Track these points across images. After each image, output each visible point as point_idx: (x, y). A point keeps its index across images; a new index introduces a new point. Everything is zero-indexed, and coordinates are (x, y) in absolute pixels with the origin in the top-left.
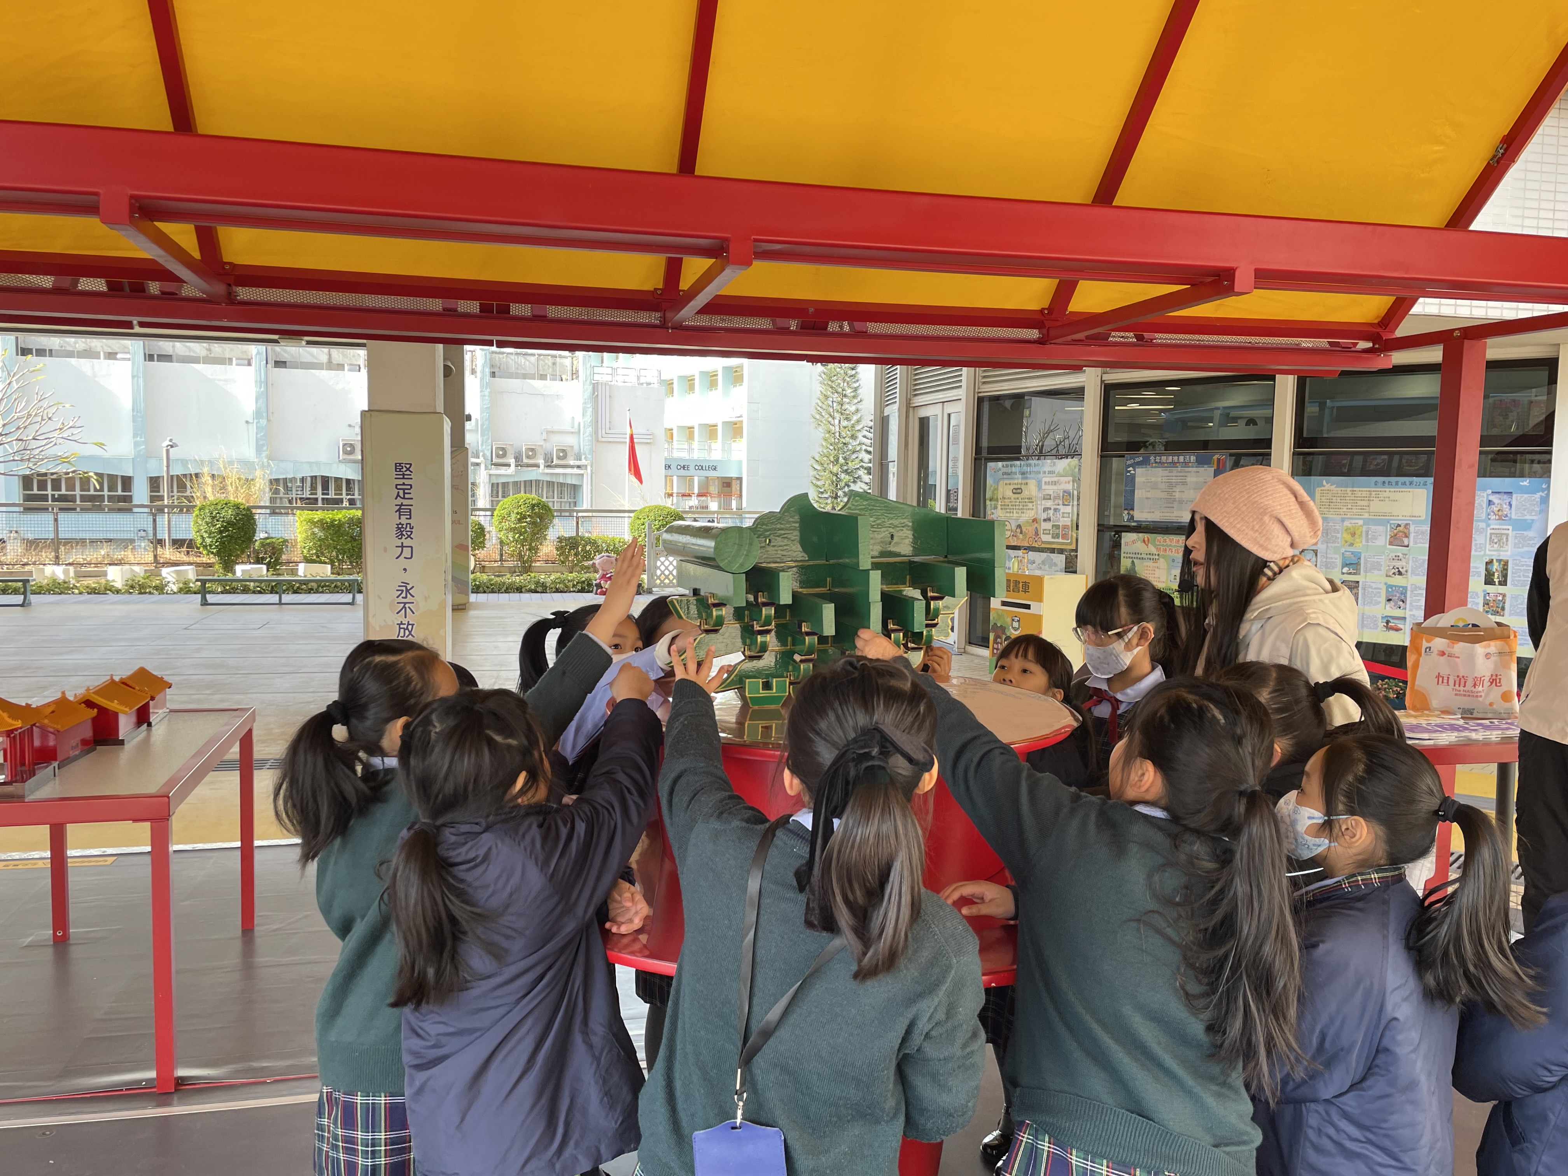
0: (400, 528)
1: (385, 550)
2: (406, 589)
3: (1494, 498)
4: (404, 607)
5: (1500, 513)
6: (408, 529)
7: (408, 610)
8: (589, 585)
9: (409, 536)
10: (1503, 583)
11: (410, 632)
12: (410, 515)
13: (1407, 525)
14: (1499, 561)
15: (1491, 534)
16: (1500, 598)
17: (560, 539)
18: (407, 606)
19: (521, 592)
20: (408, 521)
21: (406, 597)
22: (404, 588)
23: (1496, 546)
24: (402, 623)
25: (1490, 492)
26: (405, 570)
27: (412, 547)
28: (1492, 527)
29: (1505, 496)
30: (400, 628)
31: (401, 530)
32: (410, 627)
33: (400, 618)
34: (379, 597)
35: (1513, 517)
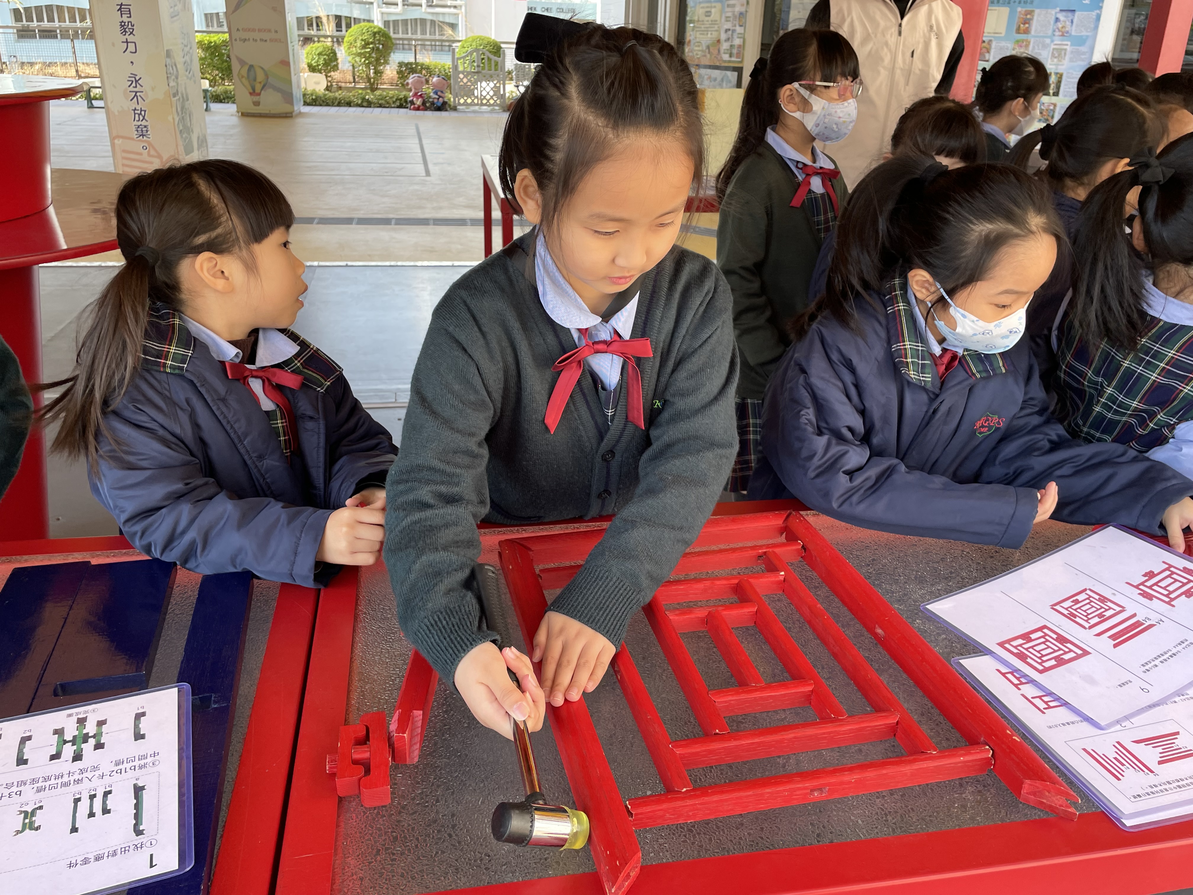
0: (122, 25)
1: (113, 45)
2: (135, 80)
3: (1061, 16)
4: (135, 95)
5: (1063, 30)
6: (130, 26)
7: (139, 98)
8: (406, 101)
9: (131, 33)
10: (1056, 94)
11: (144, 118)
12: (130, 14)
13: (990, 41)
14: (1056, 74)
15: (1054, 49)
16: (1052, 108)
17: (401, 64)
18: (138, 94)
19: (350, 106)
20: (129, 20)
21: (136, 87)
22: (133, 79)
23: (1055, 60)
24: (135, 109)
25: (1058, 9)
26: (132, 62)
27: (135, 43)
28: (1056, 42)
29: (1070, 14)
30: (135, 114)
31: (125, 28)
32: (143, 113)
33: (133, 105)
34: (114, 86)
35: (1073, 33)
